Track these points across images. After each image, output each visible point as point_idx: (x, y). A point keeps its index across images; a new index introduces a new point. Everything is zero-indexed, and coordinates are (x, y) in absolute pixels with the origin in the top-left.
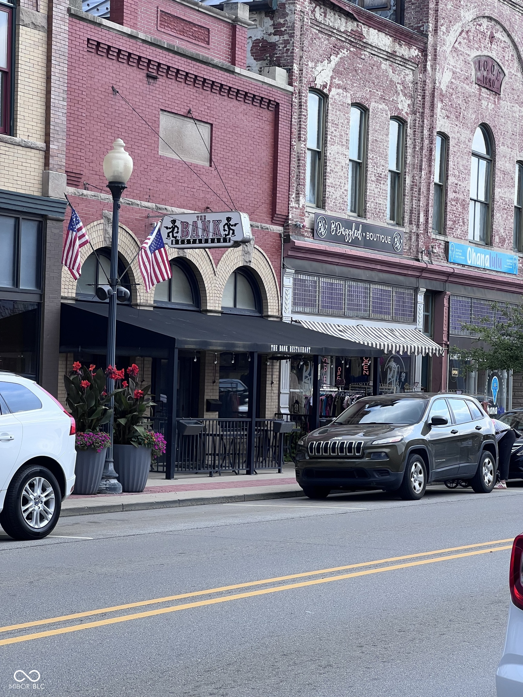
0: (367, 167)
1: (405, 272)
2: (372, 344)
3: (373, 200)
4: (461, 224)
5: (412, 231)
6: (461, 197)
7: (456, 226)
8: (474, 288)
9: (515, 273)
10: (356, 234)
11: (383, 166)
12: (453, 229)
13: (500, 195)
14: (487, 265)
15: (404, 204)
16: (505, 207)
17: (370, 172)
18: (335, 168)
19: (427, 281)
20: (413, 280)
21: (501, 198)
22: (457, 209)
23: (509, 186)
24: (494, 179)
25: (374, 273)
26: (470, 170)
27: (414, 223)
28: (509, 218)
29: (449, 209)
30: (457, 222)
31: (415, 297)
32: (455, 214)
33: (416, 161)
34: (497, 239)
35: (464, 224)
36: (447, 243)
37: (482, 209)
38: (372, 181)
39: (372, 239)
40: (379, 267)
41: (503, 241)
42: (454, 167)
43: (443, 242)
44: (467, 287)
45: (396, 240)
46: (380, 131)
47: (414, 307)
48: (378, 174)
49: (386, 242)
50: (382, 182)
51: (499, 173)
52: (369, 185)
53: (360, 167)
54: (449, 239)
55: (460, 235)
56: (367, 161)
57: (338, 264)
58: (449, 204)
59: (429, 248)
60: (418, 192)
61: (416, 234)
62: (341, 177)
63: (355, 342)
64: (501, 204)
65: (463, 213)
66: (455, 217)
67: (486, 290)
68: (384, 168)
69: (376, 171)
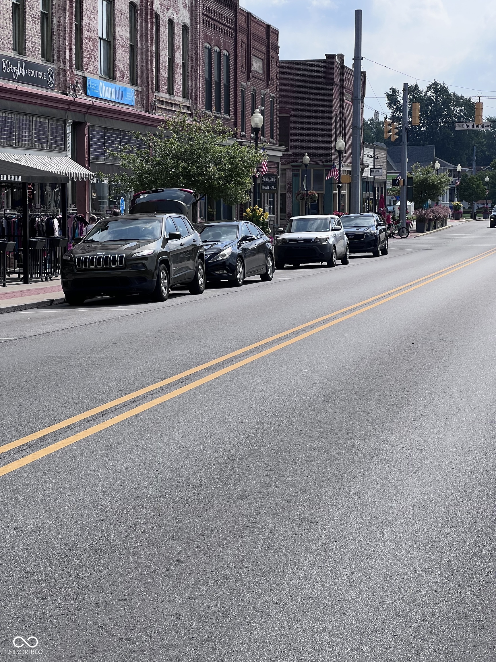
0: (25, 9)
1: (57, 105)
3: (30, 39)
4: (93, 60)
5: (61, 67)
6: (92, 35)
7: (90, 62)
8: (106, 119)
9: (133, 104)
10: (21, 71)
11: (37, 7)
12: (88, 65)
13: (120, 33)
14: (114, 98)
15: (53, 43)
16: (123, 44)
17: (27, 14)
18: (2, 10)
19: (73, 113)
20: (63, 112)
21: (120, 35)
22: (90, 46)
23: (125, 25)
24: (114, 19)
25: (35, 107)
26: (98, 10)
27: (61, 60)
28: (126, 54)
29: (84, 46)
30: (90, 59)
31: (64, 128)
32: (88, 51)
33: (61, 3)
34: (118, 74)
35: (95, 61)
36: (84, 78)
37: (105, 47)
38: (29, 21)
39: (32, 75)
40: (39, 101)
41: (122, 75)
42: (86, 8)
43: (81, 77)
44: (100, 118)
45: (49, 76)
47: (64, 136)
48: (33, 15)
49: (43, 78)
50: (36, 23)
51: (118, 14)
52: (27, 25)
53: (19, 9)
54: (86, 74)
55: (93, 71)
56: (25, 3)
57: (9, 99)
58: (84, 42)
59: (74, 83)
60: (63, 31)
61: (63, 70)
62: (7, 18)
64: (120, 42)
65: (94, 50)
66: (89, 54)
67: (114, 120)
68: (37, 9)
69: (31, 12)
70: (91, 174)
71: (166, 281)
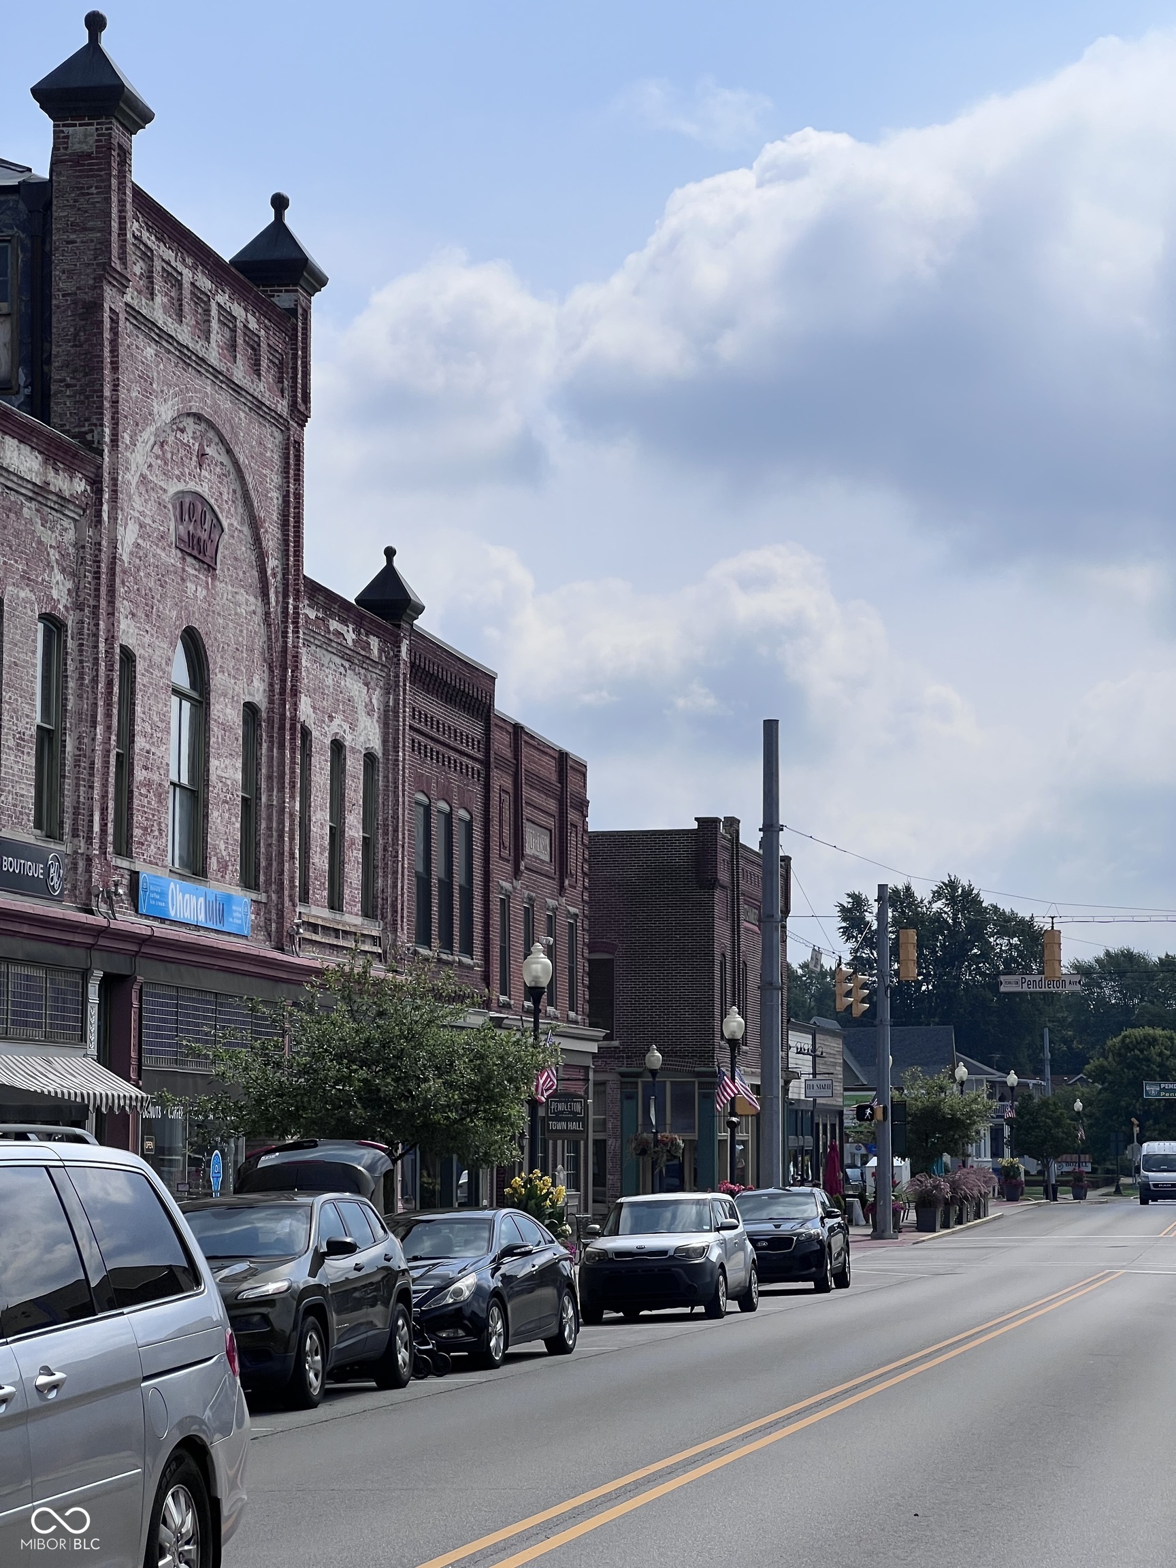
1: (69, 937)
3: (10, 788)
4: (156, 833)
5: (79, 851)
6: (155, 777)
7: (149, 839)
8: (183, 968)
9: (246, 933)
11: (27, 716)
12: (143, 844)
13: (219, 772)
14: (201, 919)
15: (63, 795)
16: (226, 797)
17: (6, 730)
19: (105, 954)
20: (81, 952)
21: (220, 778)
22: (149, 803)
23: (231, 755)
24: (207, 740)
26: (169, 722)
27: (81, 834)
28: (233, 819)
29: (136, 802)
30: (149, 830)
31: (83, 989)
32: (146, 812)
33: (85, 706)
34: (213, 864)
35: (161, 834)
36: (134, 875)
37: (185, 802)
38: (9, 748)
39: (11, 870)
40: (25, 929)
41: (223, 867)
42: (142, 715)
43: (126, 872)
44: (169, 965)
45: (52, 871)
46: (21, 645)
47: (82, 1009)
48: (19, 733)
49: (36, 876)
50: (26, 750)
51: (216, 729)
52: (3, 756)
54: (138, 866)
55: (154, 858)
58: (136, 794)
59: (108, 886)
60: (87, 768)
61: (85, 857)
64: (220, 792)
65: (158, 811)
66: (147, 819)
67: (200, 970)
68: (28, 720)
69: (15, 728)
70: (142, 1097)
71: (319, 1358)
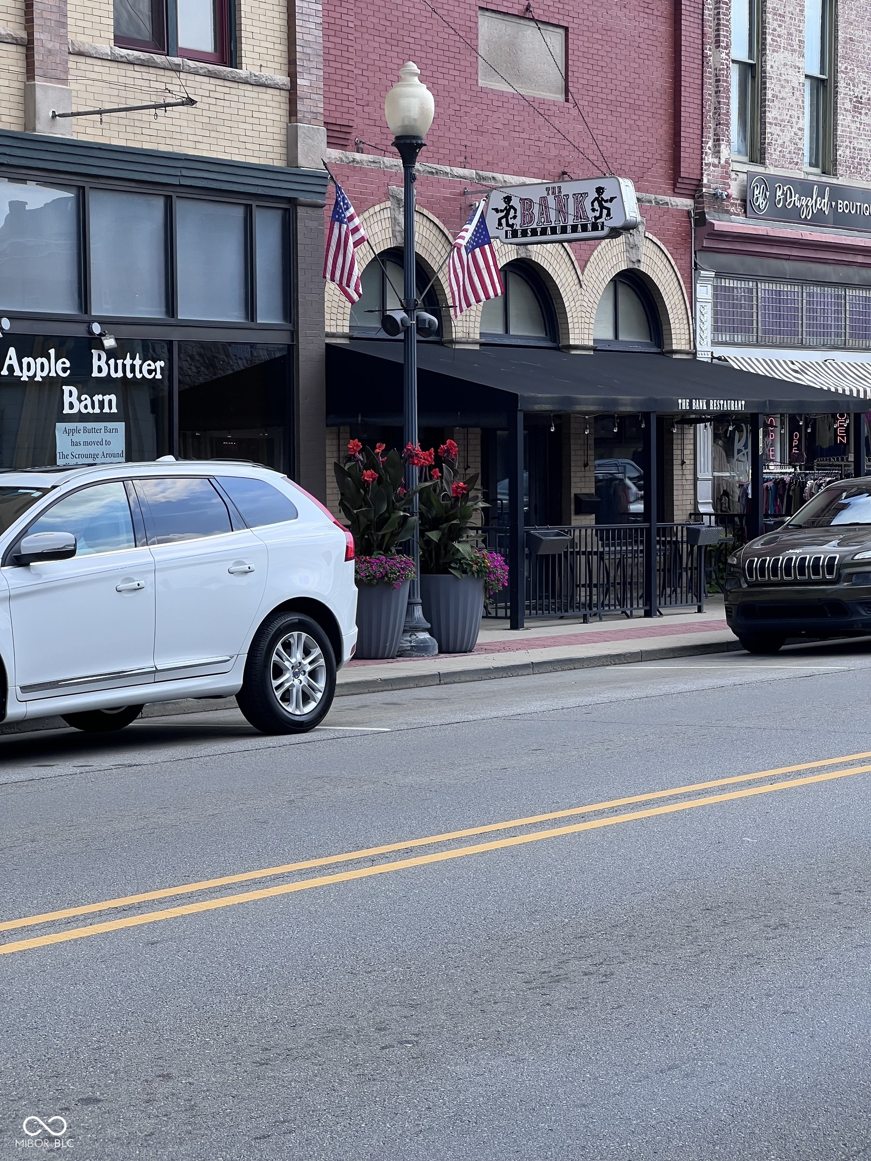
0: (837, 86)
2: (851, 391)
3: (847, 143)
10: (820, 204)
11: (864, 83)
17: (842, 95)
18: (780, 92)
25: (851, 271)
38: (846, 110)
39: (847, 211)
46: (857, 24)
48: (856, 97)
52: (840, 117)
53: (825, 87)
56: (836, 76)
57: (788, 258)
62: (792, 106)
63: (822, 389)
